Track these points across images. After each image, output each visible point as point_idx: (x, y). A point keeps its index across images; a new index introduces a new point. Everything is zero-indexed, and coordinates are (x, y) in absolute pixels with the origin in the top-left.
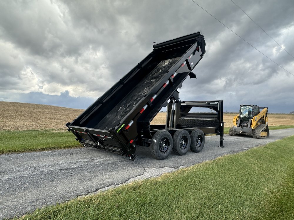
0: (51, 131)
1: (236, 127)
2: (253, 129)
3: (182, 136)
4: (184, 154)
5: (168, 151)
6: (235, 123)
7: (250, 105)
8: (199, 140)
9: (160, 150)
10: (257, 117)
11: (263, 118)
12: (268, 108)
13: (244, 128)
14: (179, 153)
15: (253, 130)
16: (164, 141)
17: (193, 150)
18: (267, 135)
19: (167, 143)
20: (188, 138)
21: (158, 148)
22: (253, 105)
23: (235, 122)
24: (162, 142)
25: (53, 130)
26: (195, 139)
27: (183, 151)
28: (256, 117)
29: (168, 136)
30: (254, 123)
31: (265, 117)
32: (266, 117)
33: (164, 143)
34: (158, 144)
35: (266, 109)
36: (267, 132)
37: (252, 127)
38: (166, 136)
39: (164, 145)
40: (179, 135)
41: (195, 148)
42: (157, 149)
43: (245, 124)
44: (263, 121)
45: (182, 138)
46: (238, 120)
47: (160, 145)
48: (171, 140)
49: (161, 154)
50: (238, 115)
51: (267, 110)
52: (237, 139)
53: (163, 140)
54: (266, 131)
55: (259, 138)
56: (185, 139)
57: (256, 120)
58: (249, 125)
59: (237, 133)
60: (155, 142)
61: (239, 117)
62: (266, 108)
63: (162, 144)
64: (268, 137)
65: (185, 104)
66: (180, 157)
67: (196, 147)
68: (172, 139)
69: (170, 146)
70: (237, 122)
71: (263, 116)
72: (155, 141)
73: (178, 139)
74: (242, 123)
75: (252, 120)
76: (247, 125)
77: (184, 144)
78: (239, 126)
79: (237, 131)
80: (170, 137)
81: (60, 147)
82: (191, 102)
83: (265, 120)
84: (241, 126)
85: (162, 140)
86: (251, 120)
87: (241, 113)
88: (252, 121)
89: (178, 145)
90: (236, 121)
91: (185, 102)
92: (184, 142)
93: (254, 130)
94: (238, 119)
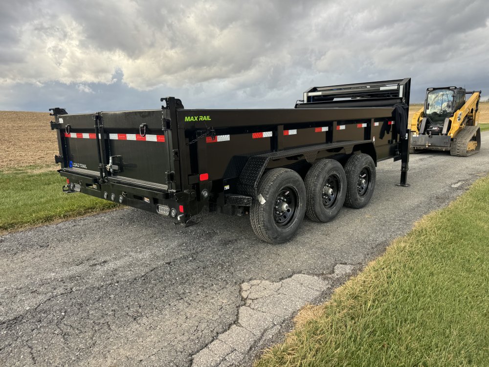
0: (29, 171)
1: (418, 136)
2: (452, 137)
3: (327, 177)
4: (331, 219)
5: (296, 219)
6: (416, 127)
7: (448, 88)
8: (364, 178)
9: (275, 220)
10: (462, 113)
11: (471, 114)
12: (480, 92)
13: (433, 136)
14: (322, 218)
15: (452, 140)
16: (285, 197)
17: (350, 204)
18: (476, 148)
19: (293, 200)
20: (341, 179)
21: (270, 217)
22: (456, 88)
23: (415, 125)
24: (280, 199)
25: (35, 167)
26: (355, 179)
27: (330, 212)
28: (459, 112)
29: (295, 182)
30: (456, 126)
31: (474, 111)
32: (476, 111)
33: (283, 201)
34: (270, 206)
35: (476, 94)
36: (476, 142)
37: (450, 133)
38: (289, 182)
39: (285, 206)
40: (321, 176)
41: (356, 200)
42: (269, 221)
43: (435, 128)
44: (469, 120)
45: (328, 181)
46: (422, 121)
47: (275, 208)
48: (302, 191)
49: (279, 229)
50: (422, 110)
51: (479, 96)
52: (421, 160)
53: (283, 194)
54: (475, 140)
55: (463, 156)
56: (334, 182)
57: (459, 120)
58: (444, 131)
59: (418, 147)
60: (262, 203)
61: (424, 114)
62: (476, 92)
63: (280, 205)
64: (477, 152)
65: (319, 93)
66: (324, 227)
67: (358, 196)
68: (304, 189)
69: (300, 205)
70: (418, 125)
71: (472, 110)
72: (263, 201)
73: (319, 186)
74: (429, 126)
75: (452, 119)
76: (441, 130)
77: (332, 195)
78: (424, 134)
79: (419, 143)
80: (300, 184)
81: (22, 223)
82: (331, 88)
83: (474, 117)
84: (428, 133)
85: (279, 195)
86: (450, 118)
87: (427, 106)
88: (450, 122)
89: (319, 200)
90: (416, 123)
91: (318, 89)
92: (331, 191)
93: (455, 140)
94: (421, 119)
